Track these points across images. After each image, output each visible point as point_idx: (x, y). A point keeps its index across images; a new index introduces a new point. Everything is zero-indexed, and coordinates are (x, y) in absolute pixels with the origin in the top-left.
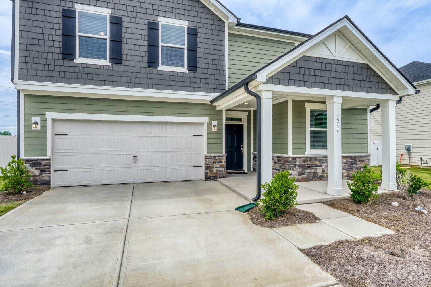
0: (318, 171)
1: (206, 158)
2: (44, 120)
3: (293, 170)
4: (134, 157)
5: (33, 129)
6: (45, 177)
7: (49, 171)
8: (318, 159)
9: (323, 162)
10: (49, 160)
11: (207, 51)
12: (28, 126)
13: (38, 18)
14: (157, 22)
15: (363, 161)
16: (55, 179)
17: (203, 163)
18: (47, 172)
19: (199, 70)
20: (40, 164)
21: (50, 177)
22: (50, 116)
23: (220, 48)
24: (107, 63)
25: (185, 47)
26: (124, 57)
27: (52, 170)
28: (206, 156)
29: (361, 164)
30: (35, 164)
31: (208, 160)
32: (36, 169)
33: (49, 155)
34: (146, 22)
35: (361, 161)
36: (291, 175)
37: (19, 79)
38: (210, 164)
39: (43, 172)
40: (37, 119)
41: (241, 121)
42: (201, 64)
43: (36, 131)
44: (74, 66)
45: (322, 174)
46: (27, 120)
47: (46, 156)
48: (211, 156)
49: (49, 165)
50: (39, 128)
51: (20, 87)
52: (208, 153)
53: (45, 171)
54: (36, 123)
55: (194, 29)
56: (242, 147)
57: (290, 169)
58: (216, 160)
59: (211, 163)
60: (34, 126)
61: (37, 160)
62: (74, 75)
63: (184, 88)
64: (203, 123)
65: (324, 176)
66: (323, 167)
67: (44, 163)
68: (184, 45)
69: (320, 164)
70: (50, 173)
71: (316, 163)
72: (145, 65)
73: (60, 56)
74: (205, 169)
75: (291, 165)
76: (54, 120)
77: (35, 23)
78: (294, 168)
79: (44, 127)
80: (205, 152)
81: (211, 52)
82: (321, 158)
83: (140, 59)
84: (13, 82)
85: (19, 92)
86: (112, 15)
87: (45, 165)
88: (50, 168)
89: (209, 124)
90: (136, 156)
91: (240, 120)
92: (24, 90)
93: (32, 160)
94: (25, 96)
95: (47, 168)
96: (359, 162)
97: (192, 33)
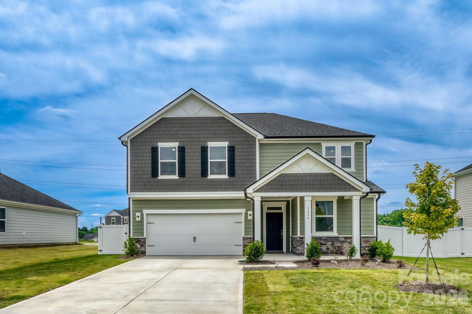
0: (323, 248)
1: (244, 239)
2: (142, 215)
3: (300, 246)
4: (194, 237)
5: (137, 220)
6: (143, 249)
7: (145, 245)
8: (323, 239)
9: (327, 241)
10: (145, 238)
11: (243, 161)
12: (134, 218)
13: (139, 154)
14: (207, 146)
15: (369, 241)
16: (148, 250)
17: (241, 243)
18: (144, 246)
19: (236, 175)
20: (140, 241)
21: (145, 249)
22: (145, 212)
23: (252, 157)
24: (176, 177)
25: (226, 160)
26: (186, 172)
27: (147, 245)
28: (243, 238)
29: (366, 243)
30: (138, 241)
31: (245, 240)
32: (139, 244)
33: (145, 236)
34: (200, 147)
35: (367, 241)
36: (298, 250)
37: (131, 192)
38: (246, 243)
39: (142, 246)
40: (138, 214)
41: (281, 210)
42: (238, 171)
43: (138, 222)
44: (158, 181)
45: (327, 250)
46: (134, 215)
47: (143, 236)
48: (248, 238)
49: (145, 242)
50: (140, 220)
51: (130, 196)
52: (245, 235)
53: (143, 246)
54: (138, 216)
55: (233, 146)
56: (282, 232)
57: (298, 246)
58: (251, 240)
59: (248, 242)
60: (138, 218)
61: (139, 239)
62: (158, 187)
63: (226, 189)
64: (242, 213)
65: (328, 252)
66: (328, 245)
67: (143, 240)
68: (226, 159)
69: (324, 243)
70: (146, 247)
71: (321, 242)
72: (200, 175)
73: (151, 175)
74: (243, 247)
75: (299, 243)
76: (147, 214)
77: (138, 158)
78: (302, 245)
79: (142, 218)
80: (243, 235)
81: (246, 161)
82: (325, 238)
83: (196, 172)
84: (127, 194)
85: (129, 199)
86: (179, 146)
87: (143, 242)
88: (145, 244)
89: (246, 214)
90: (195, 237)
91: (280, 208)
92: (132, 198)
93: (136, 239)
94: (133, 200)
95: (144, 244)
96: (363, 242)
97: (231, 150)
